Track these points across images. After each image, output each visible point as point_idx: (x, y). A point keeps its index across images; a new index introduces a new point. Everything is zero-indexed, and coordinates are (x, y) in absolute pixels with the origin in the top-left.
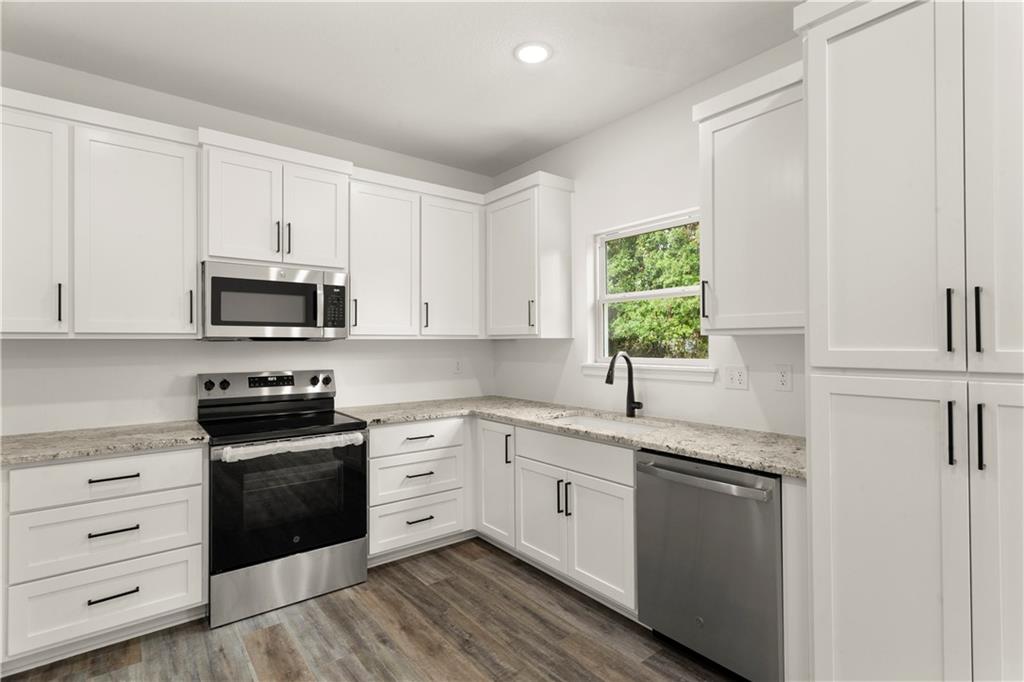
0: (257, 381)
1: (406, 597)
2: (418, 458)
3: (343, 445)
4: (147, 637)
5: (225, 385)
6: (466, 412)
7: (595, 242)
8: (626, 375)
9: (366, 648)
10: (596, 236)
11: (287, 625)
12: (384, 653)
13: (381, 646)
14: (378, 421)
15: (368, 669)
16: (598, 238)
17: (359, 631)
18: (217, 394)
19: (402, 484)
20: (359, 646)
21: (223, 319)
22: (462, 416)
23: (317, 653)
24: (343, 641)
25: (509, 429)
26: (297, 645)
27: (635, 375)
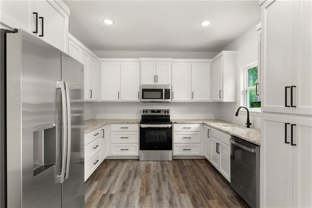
0: (153, 111)
1: (178, 166)
2: (187, 133)
3: (166, 127)
4: (130, 159)
5: (146, 112)
6: (201, 122)
7: (244, 70)
8: (247, 114)
9: (164, 172)
10: (244, 68)
11: (152, 164)
12: (167, 174)
13: (167, 173)
14: (176, 122)
15: (162, 175)
16: (245, 69)
17: (164, 169)
18: (145, 114)
19: (182, 139)
20: (162, 171)
21: (144, 98)
22: (200, 123)
23: (154, 170)
24: (160, 169)
25: (209, 128)
26: (152, 168)
27: (250, 114)
